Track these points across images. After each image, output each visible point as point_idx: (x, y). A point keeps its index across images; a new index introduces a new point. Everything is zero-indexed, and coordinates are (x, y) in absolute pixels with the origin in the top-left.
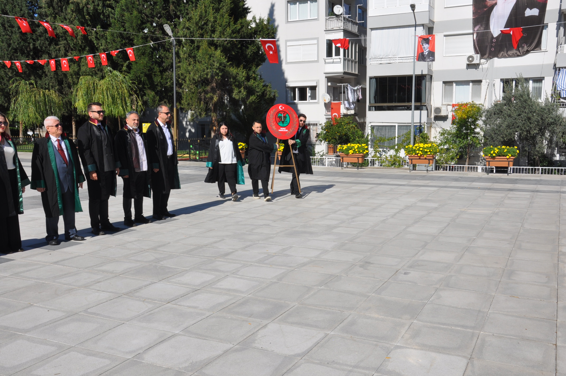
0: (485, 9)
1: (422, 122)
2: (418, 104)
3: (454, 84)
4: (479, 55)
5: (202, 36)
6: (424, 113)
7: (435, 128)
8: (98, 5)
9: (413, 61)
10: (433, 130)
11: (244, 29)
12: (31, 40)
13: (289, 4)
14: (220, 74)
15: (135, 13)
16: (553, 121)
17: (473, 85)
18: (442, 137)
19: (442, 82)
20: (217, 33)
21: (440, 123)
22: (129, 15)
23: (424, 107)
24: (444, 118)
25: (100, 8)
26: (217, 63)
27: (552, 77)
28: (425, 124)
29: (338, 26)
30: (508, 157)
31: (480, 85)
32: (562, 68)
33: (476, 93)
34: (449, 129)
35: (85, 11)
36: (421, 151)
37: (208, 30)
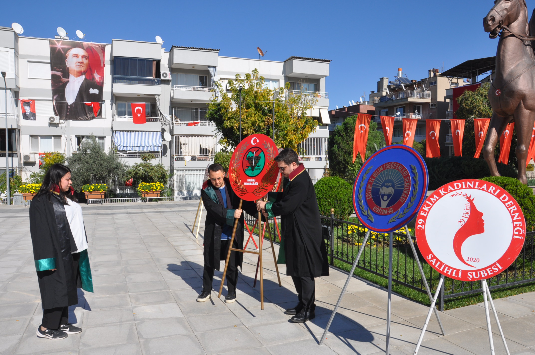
0: (61, 84)
1: (14, 166)
2: (11, 152)
3: (39, 138)
4: (58, 117)
6: (15, 159)
7: (25, 171)
10: (23, 173)
17: (55, 139)
18: (32, 178)
19: (29, 136)
21: (30, 167)
23: (15, 154)
24: (33, 164)
27: (111, 137)
28: (17, 168)
30: (101, 191)
31: (60, 139)
32: (117, 131)
33: (58, 145)
34: (38, 172)
36: (34, 189)
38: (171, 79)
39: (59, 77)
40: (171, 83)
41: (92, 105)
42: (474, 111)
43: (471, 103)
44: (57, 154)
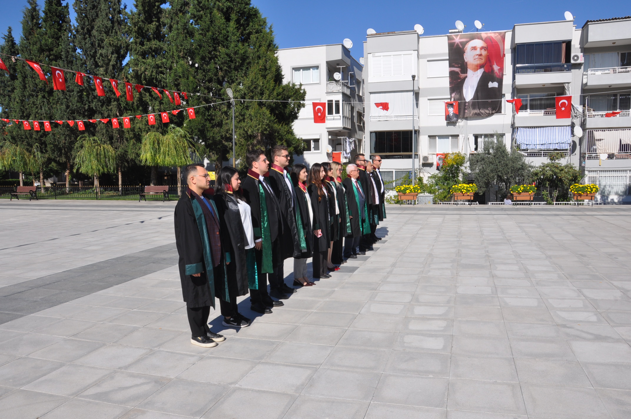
0: (459, 81)
1: (416, 168)
3: (437, 138)
5: (252, 98)
6: (417, 160)
7: (423, 173)
8: (152, 72)
9: (412, 119)
10: (421, 174)
11: (285, 92)
12: (87, 102)
13: (294, 71)
14: (268, 129)
15: (191, 78)
16: (521, 167)
17: (452, 138)
19: (427, 136)
20: (266, 95)
22: (186, 81)
23: (416, 156)
24: (430, 165)
25: (154, 74)
26: (267, 120)
28: (418, 170)
29: (337, 89)
30: (530, 193)
31: (457, 138)
32: (519, 127)
33: (455, 145)
35: (142, 77)
37: (257, 93)
39: (457, 73)
44: (458, 155)
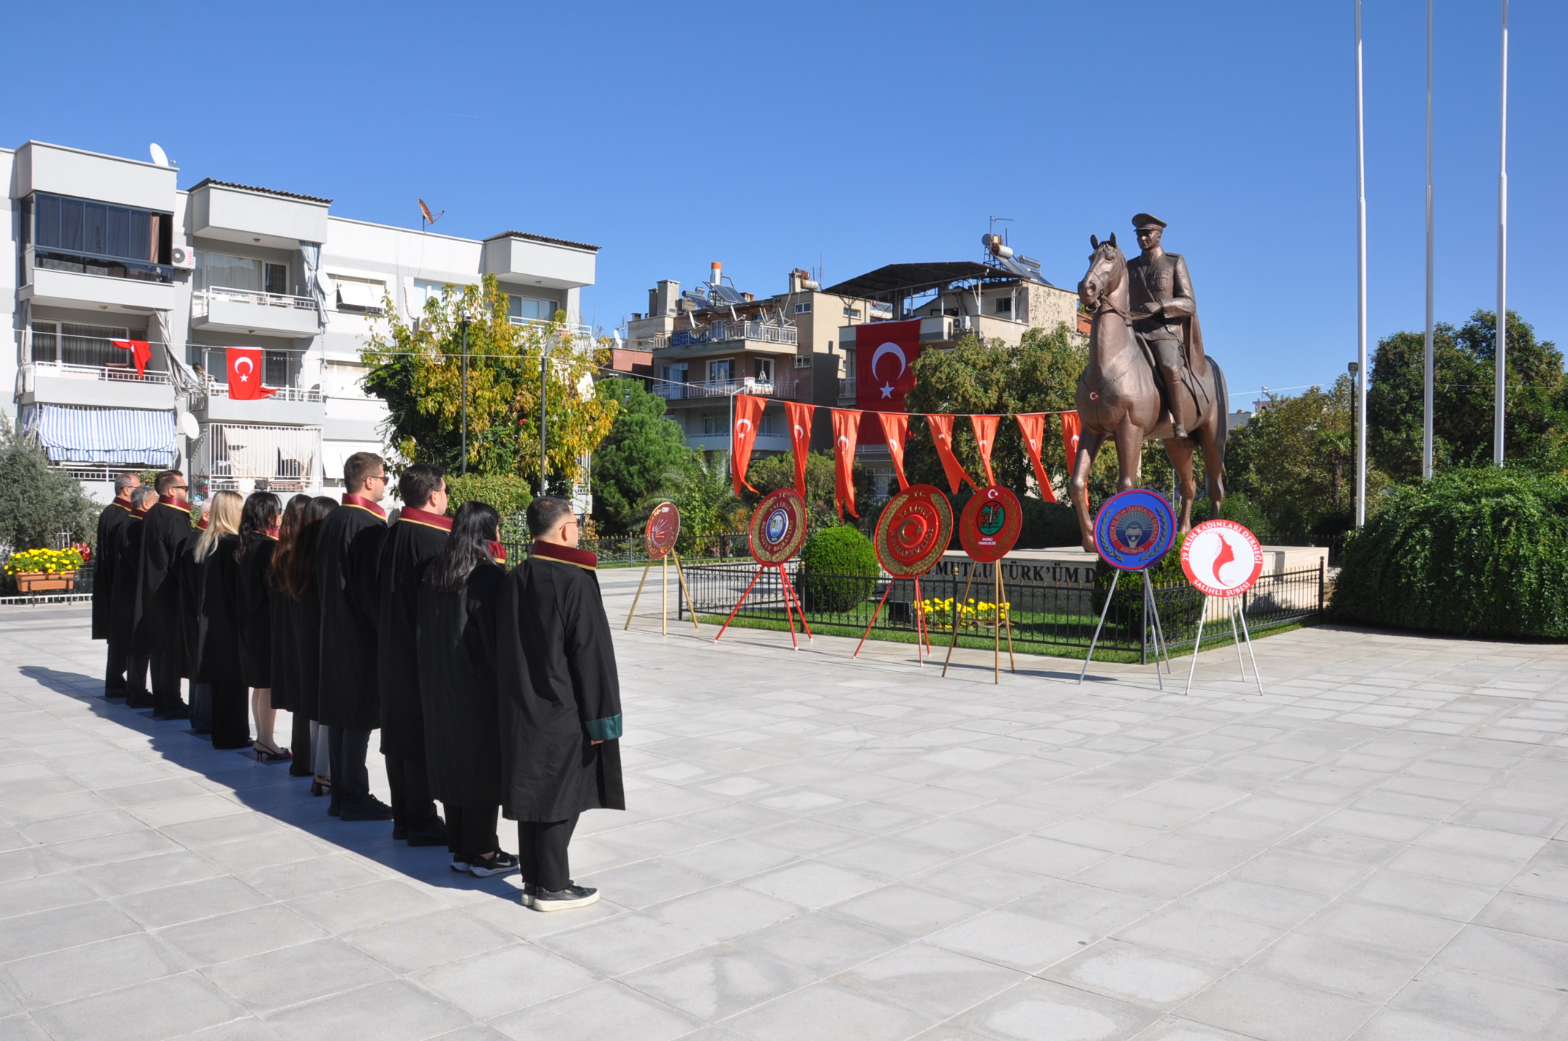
32: (46, 404)
38: (193, 266)
40: (190, 278)
41: (133, 349)
42: (955, 395)
43: (947, 379)
